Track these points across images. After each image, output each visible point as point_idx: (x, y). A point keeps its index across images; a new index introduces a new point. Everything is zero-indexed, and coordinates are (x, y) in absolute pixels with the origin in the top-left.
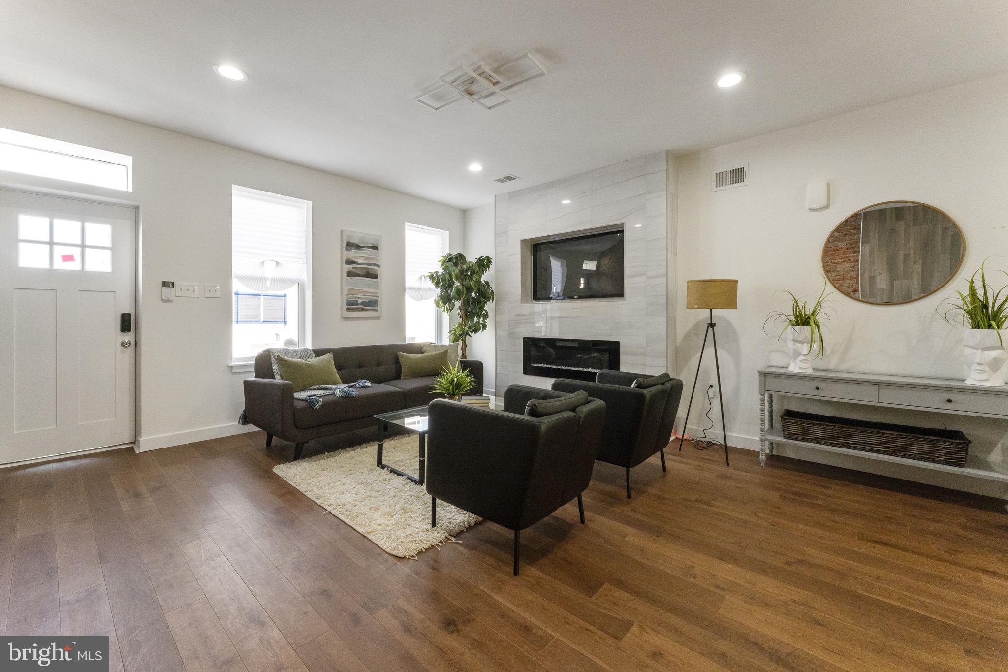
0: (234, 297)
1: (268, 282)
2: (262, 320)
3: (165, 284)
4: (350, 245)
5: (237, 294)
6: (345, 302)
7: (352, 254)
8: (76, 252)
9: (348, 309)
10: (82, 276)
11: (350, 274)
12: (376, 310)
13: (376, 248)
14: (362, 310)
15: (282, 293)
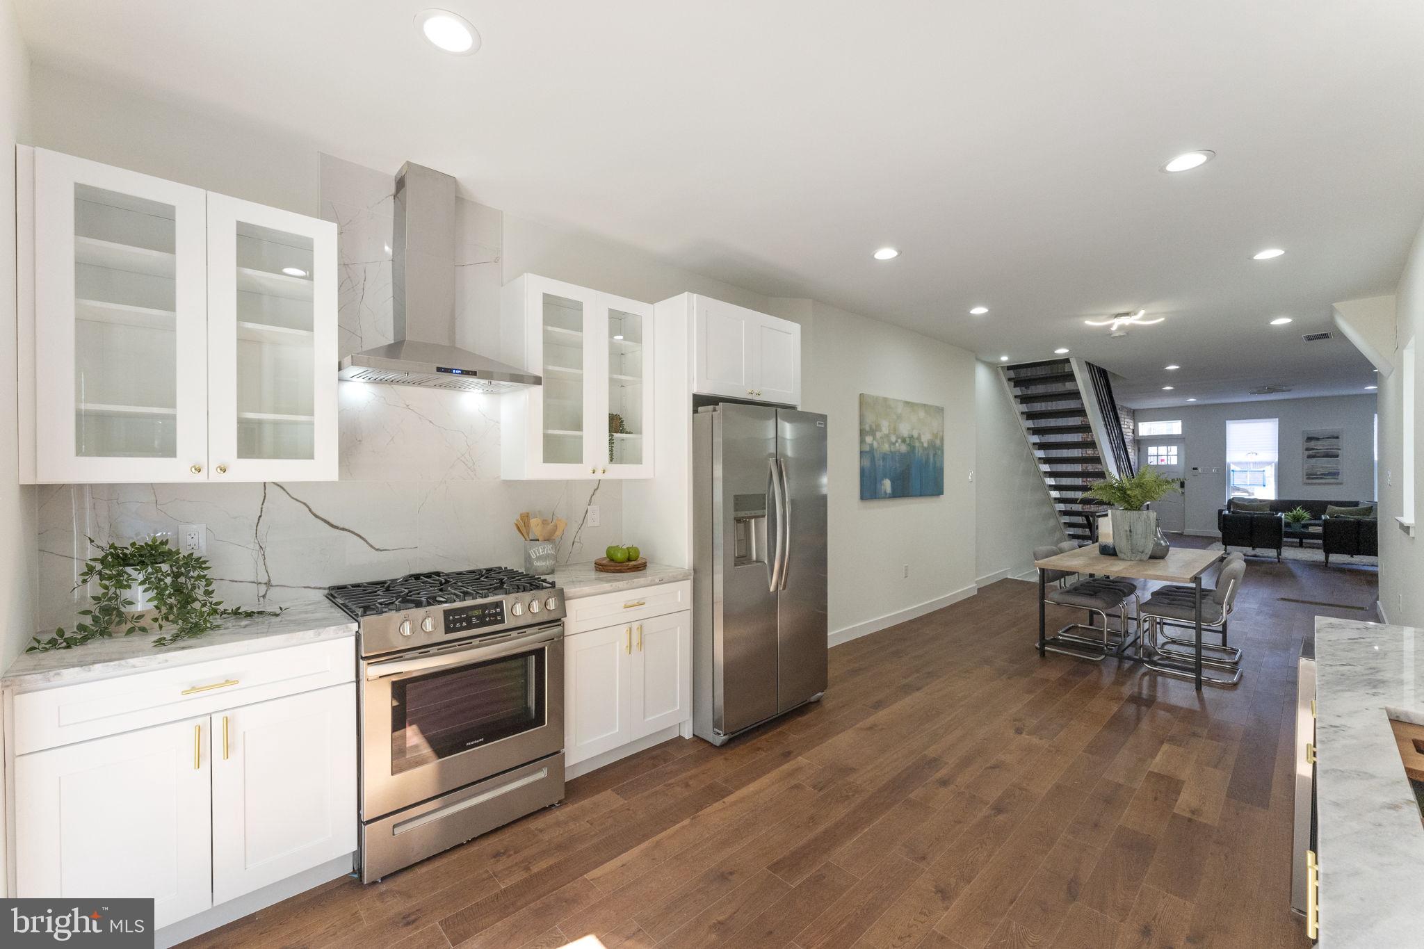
0: (1232, 473)
1: (1251, 464)
2: (1248, 484)
3: (1194, 469)
4: (1310, 439)
5: (1233, 471)
6: (1305, 474)
7: (1312, 444)
8: (1165, 458)
9: (1307, 478)
10: (1168, 466)
11: (1309, 457)
12: (1337, 479)
13: (1337, 437)
14: (1321, 478)
15: (1262, 470)
